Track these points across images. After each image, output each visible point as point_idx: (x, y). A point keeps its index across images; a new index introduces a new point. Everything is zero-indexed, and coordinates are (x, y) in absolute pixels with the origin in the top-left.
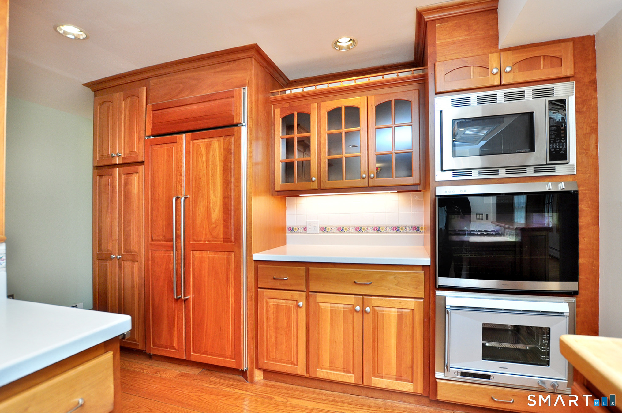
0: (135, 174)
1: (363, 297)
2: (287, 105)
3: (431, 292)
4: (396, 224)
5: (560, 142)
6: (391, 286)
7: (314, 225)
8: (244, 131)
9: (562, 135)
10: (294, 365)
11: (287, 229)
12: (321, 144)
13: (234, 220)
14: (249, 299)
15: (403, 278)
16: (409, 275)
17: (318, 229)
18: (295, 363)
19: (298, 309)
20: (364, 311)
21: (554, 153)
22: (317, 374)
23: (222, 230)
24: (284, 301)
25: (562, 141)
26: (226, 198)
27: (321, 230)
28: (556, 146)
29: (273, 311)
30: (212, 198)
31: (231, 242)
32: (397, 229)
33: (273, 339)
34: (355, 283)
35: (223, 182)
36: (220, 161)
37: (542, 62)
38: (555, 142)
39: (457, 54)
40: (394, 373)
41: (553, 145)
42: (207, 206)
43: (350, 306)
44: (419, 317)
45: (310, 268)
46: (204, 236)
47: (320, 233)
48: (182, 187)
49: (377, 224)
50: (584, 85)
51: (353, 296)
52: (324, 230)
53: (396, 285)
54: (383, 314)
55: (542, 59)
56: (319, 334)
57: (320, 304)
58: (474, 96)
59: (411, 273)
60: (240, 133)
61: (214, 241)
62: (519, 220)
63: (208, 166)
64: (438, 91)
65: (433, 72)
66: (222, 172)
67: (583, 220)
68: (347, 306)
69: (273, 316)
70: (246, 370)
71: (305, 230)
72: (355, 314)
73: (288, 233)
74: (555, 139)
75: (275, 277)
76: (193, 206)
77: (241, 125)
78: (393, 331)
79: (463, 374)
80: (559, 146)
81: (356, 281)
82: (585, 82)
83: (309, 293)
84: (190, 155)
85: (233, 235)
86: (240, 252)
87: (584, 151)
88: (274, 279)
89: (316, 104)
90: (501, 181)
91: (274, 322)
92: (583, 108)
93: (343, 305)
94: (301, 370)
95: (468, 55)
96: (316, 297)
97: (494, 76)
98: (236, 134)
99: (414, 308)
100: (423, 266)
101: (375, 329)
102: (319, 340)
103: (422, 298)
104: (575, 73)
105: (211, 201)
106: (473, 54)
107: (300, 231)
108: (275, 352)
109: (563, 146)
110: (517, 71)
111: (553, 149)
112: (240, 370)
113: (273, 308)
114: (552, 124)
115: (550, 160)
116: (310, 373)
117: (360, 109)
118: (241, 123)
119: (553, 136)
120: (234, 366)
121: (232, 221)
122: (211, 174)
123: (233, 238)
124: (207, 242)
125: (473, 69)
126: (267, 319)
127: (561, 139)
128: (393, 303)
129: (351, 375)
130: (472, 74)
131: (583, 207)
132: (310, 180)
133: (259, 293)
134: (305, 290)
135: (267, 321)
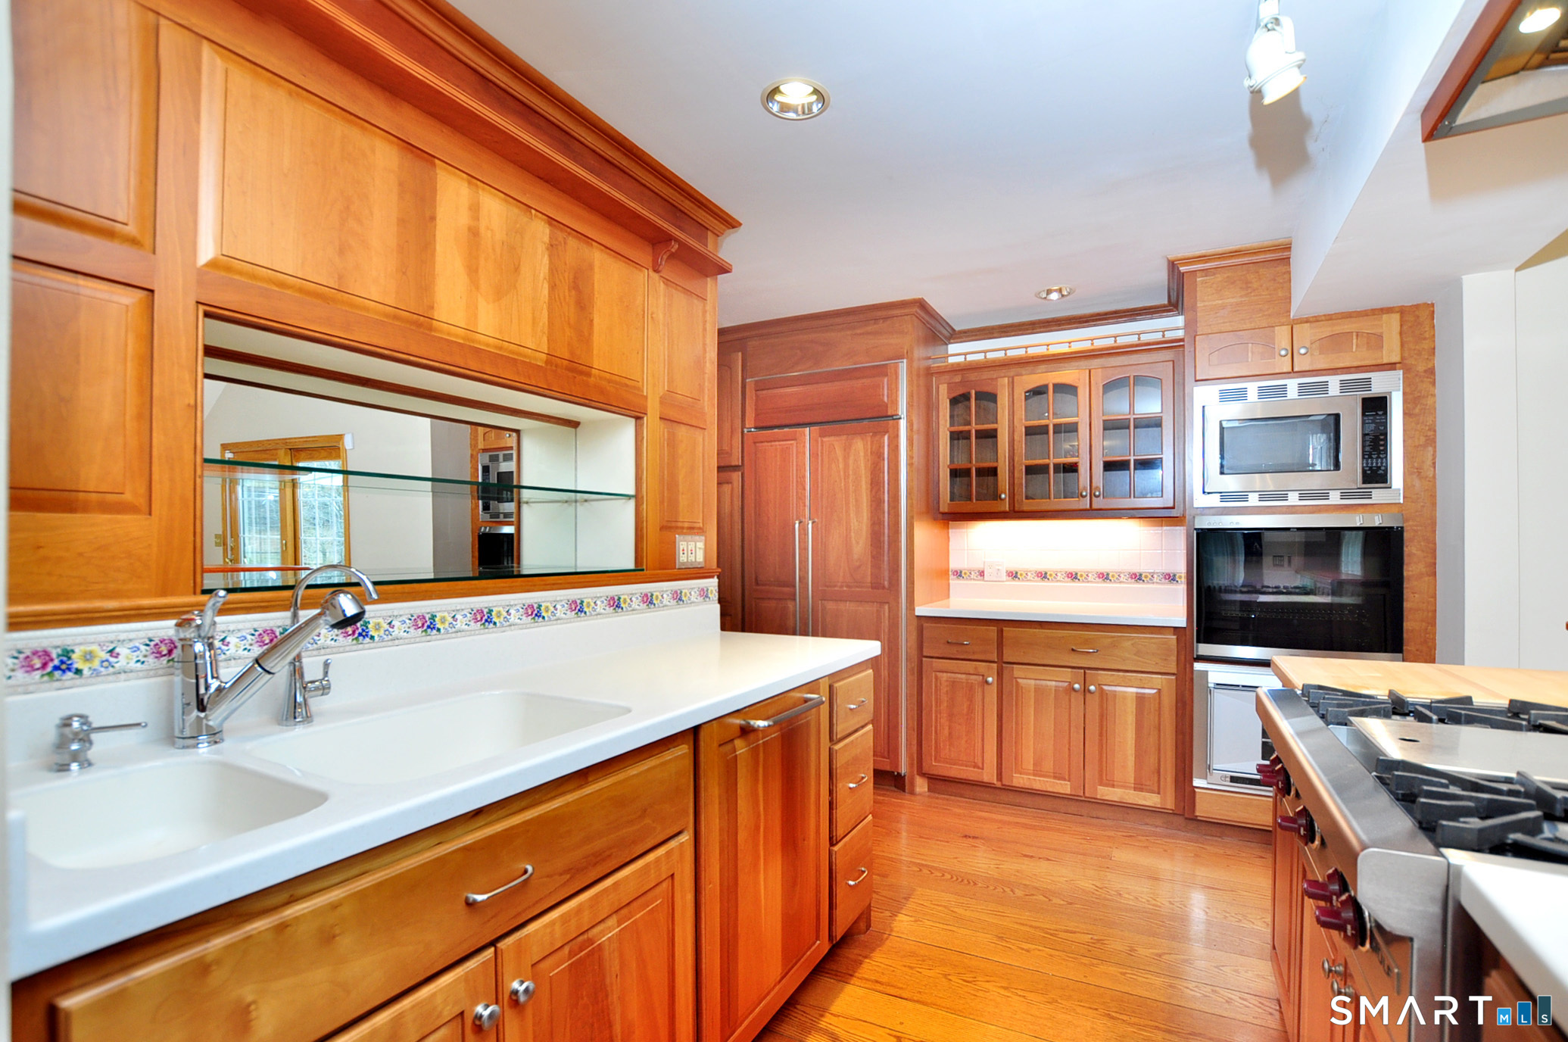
0: (727, 485)
1: (1085, 672)
2: (958, 379)
3: (1188, 666)
4: (1136, 569)
5: (1378, 457)
6: (1127, 655)
7: (997, 568)
8: (903, 424)
9: (1382, 448)
10: (979, 768)
11: (950, 573)
12: (1015, 443)
13: (889, 557)
14: (910, 671)
15: (1145, 646)
16: (1153, 641)
17: (1004, 577)
18: (980, 765)
19: (986, 686)
20: (1085, 690)
21: (1369, 472)
22: (1014, 780)
23: (870, 570)
24: (964, 676)
25: (1381, 456)
26: (876, 524)
27: (1009, 576)
28: (1372, 463)
29: (947, 691)
30: (854, 524)
31: (884, 587)
32: (1137, 577)
33: (946, 732)
34: (1073, 650)
35: (872, 501)
36: (865, 469)
37: (1355, 341)
38: (1370, 457)
39: (1228, 324)
40: (1131, 778)
41: (1367, 461)
42: (845, 535)
43: (1066, 684)
44: (1169, 701)
45: (1004, 629)
46: (841, 579)
47: (1007, 581)
48: (805, 506)
49: (1104, 568)
50: (1416, 375)
51: (1069, 670)
52: (1013, 575)
53: (1135, 655)
54: (1115, 696)
55: (1355, 337)
56: (1017, 723)
57: (1019, 680)
58: (1252, 388)
59: (1157, 638)
60: (897, 429)
61: (857, 587)
62: (1350, 569)
63: (846, 476)
64: (1198, 378)
65: (1193, 349)
66: (869, 486)
67: (1412, 569)
68: (1060, 684)
69: (946, 698)
70: (905, 776)
71: (981, 575)
72: (1073, 694)
73: (953, 579)
74: (1370, 452)
75: (950, 641)
76: (824, 535)
77: (898, 417)
78: (1131, 719)
79: (1234, 779)
80: (1377, 463)
81: (1074, 648)
82: (1418, 371)
83: (1003, 665)
84: (818, 459)
85: (887, 578)
86: (898, 603)
87: (1416, 470)
88: (948, 642)
89: (1007, 379)
90: (1292, 510)
91: (947, 706)
92: (1414, 408)
93: (1054, 683)
94: (989, 775)
95: (1245, 327)
96: (1013, 670)
97: (1283, 358)
98: (890, 430)
99: (1162, 687)
100: (1175, 628)
101: (1103, 717)
102: (1017, 733)
103: (1173, 674)
104: (1403, 358)
105: (852, 528)
106: (1252, 325)
107: (972, 577)
108: (949, 749)
109: (1382, 463)
110: (1317, 353)
111: (1367, 467)
112: (896, 773)
113: (947, 686)
114: (1367, 432)
115: (1364, 483)
116: (1004, 780)
117: (1079, 389)
118: (898, 415)
119: (1367, 449)
120: (888, 768)
121: (886, 558)
122: (851, 488)
123: (886, 583)
124: (845, 589)
125: (1252, 348)
126: (937, 702)
127: (1379, 454)
128: (1130, 680)
129: (1066, 782)
130: (1250, 354)
131: (1412, 549)
132: (996, 497)
133: (923, 662)
134: (996, 660)
135: (936, 705)
